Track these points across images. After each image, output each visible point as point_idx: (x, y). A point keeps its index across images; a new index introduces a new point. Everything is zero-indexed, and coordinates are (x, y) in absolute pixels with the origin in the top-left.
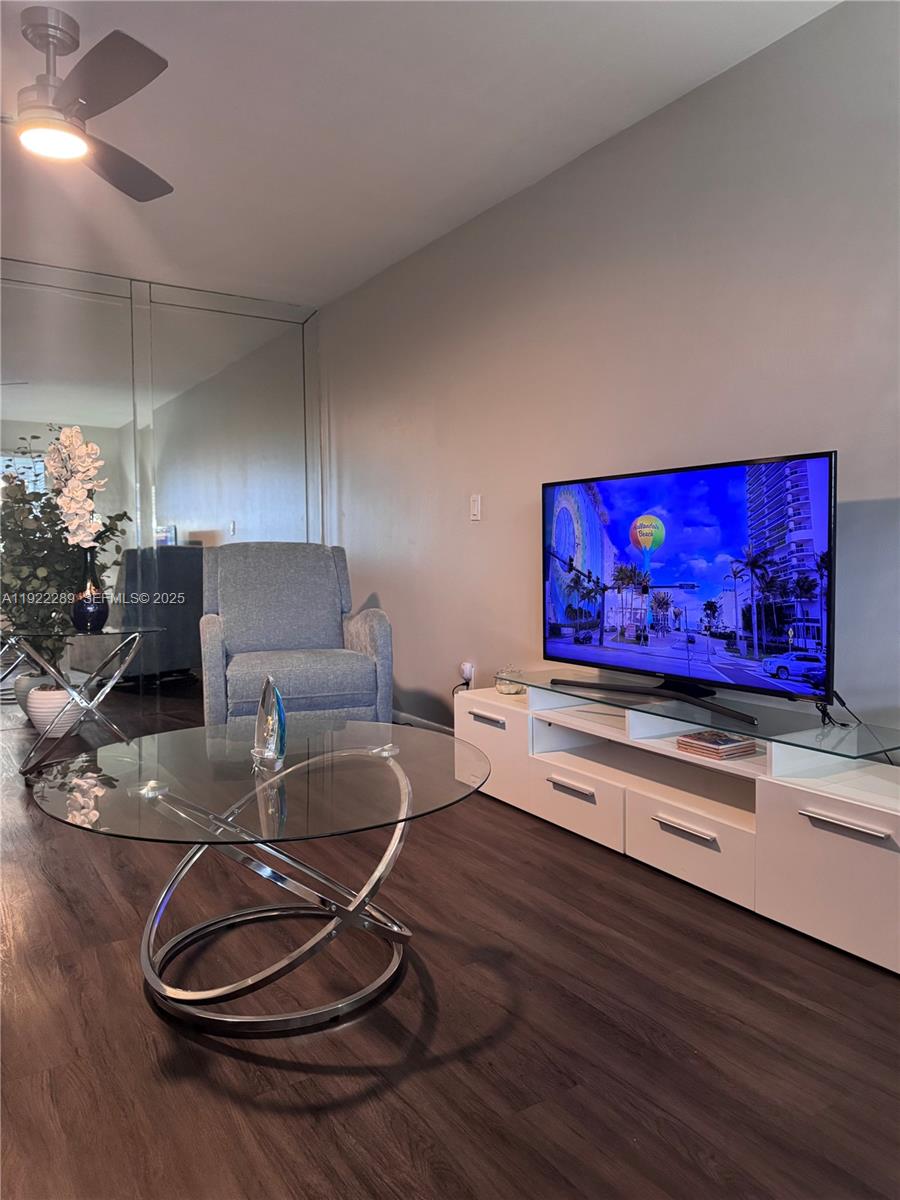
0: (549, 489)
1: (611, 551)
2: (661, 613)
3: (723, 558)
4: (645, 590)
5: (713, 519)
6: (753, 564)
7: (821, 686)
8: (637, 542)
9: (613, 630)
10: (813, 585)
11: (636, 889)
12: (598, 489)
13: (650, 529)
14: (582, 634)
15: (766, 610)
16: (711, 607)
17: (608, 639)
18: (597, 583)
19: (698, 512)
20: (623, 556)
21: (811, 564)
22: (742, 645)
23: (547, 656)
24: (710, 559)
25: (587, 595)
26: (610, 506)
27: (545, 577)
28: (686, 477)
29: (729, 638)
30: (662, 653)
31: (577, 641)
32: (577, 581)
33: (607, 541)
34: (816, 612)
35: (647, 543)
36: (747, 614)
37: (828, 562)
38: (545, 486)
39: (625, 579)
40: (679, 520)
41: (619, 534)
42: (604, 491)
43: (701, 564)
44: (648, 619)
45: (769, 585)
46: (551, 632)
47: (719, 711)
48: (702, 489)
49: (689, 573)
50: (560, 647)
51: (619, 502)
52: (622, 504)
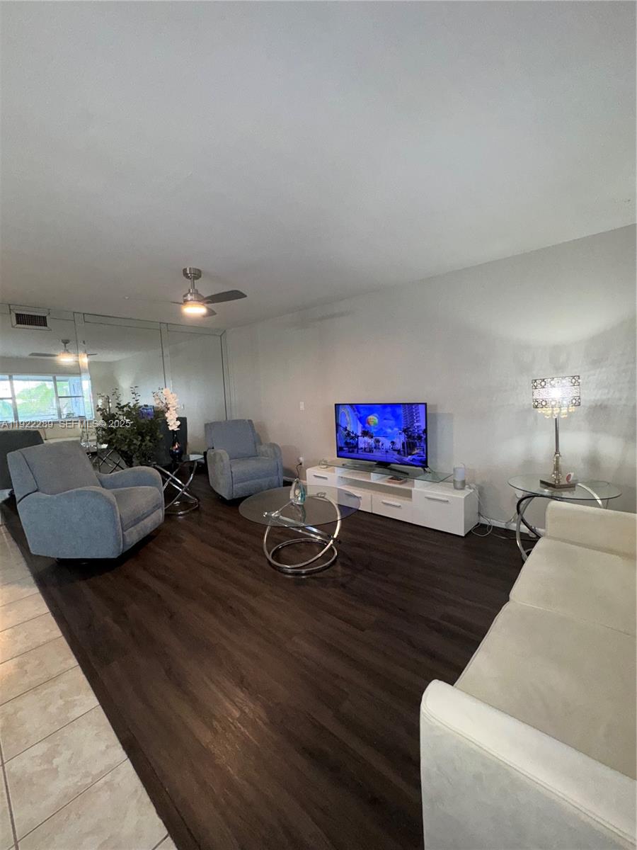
0: (337, 406)
1: (360, 426)
2: (377, 444)
3: (396, 429)
4: (372, 437)
5: (392, 418)
6: (405, 431)
7: (424, 464)
8: (368, 423)
9: (362, 448)
10: (422, 437)
11: (379, 522)
12: (356, 407)
13: (373, 419)
14: (351, 450)
15: (409, 443)
16: (393, 443)
17: (360, 451)
18: (356, 435)
19: (389, 416)
20: (364, 427)
21: (421, 432)
22: (402, 453)
23: (338, 456)
24: (392, 429)
25: (352, 438)
26: (359, 413)
27: (337, 432)
28: (385, 406)
29: (399, 451)
30: (378, 455)
31: (349, 452)
32: (348, 434)
33: (359, 423)
34: (422, 444)
35: (372, 424)
36: (403, 444)
37: (425, 431)
38: (336, 405)
39: (365, 433)
40: (382, 418)
41: (363, 420)
42: (357, 408)
43: (389, 431)
44: (373, 445)
45: (409, 437)
46: (340, 449)
47: (391, 469)
48: (389, 409)
49: (385, 433)
50: (343, 453)
51: (362, 411)
52: (363, 412)
